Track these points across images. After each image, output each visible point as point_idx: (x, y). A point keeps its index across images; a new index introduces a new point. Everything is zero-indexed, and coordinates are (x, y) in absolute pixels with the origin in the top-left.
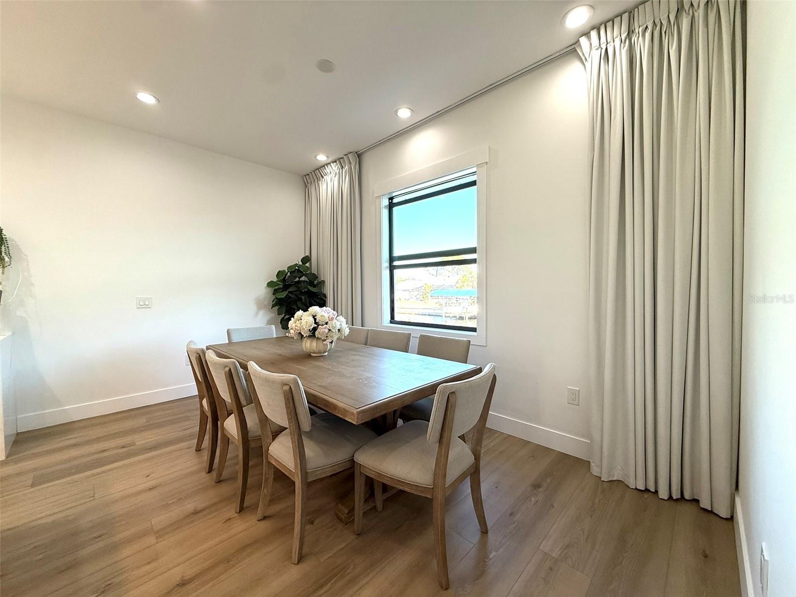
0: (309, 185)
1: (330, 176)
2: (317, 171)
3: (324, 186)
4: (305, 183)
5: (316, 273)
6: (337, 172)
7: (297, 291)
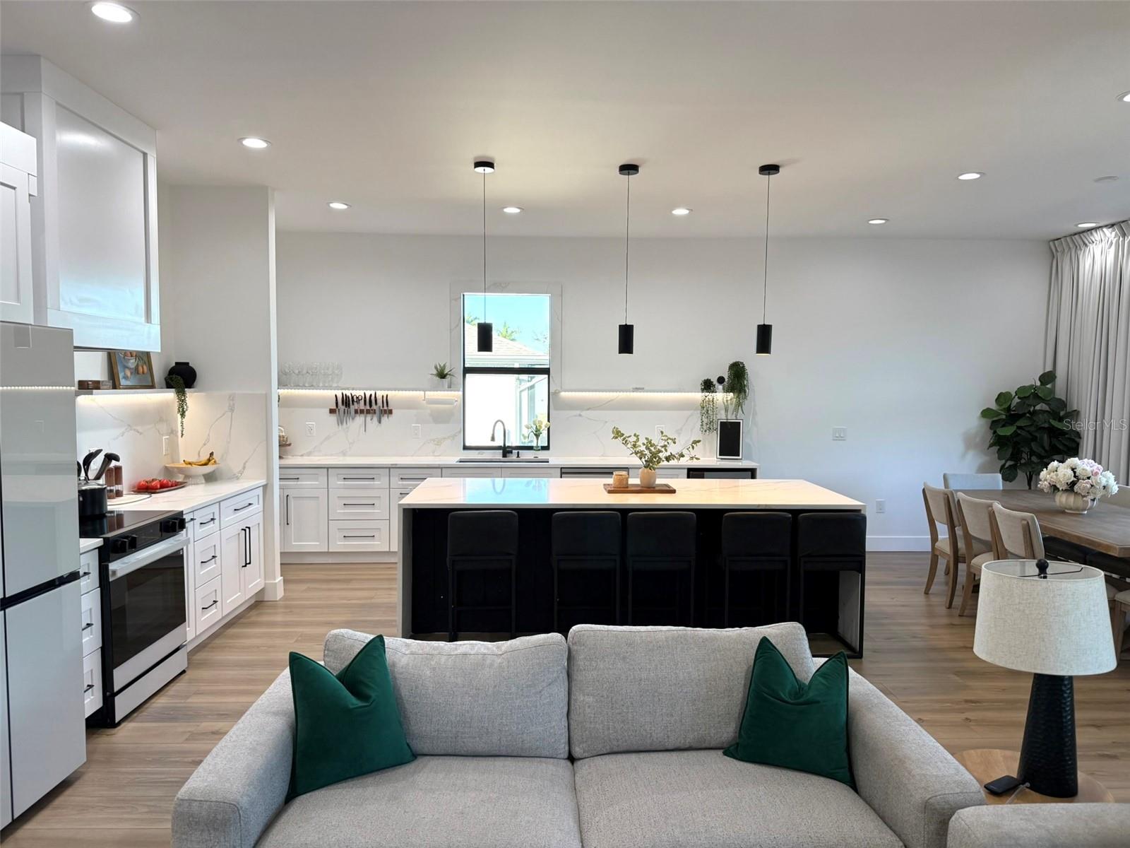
0: (1059, 254)
1: (1100, 246)
2: (1076, 236)
3: (1088, 262)
4: (1051, 250)
5: (1064, 399)
6: (1114, 242)
7: (1031, 425)
